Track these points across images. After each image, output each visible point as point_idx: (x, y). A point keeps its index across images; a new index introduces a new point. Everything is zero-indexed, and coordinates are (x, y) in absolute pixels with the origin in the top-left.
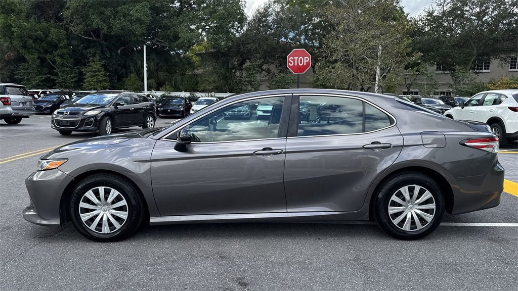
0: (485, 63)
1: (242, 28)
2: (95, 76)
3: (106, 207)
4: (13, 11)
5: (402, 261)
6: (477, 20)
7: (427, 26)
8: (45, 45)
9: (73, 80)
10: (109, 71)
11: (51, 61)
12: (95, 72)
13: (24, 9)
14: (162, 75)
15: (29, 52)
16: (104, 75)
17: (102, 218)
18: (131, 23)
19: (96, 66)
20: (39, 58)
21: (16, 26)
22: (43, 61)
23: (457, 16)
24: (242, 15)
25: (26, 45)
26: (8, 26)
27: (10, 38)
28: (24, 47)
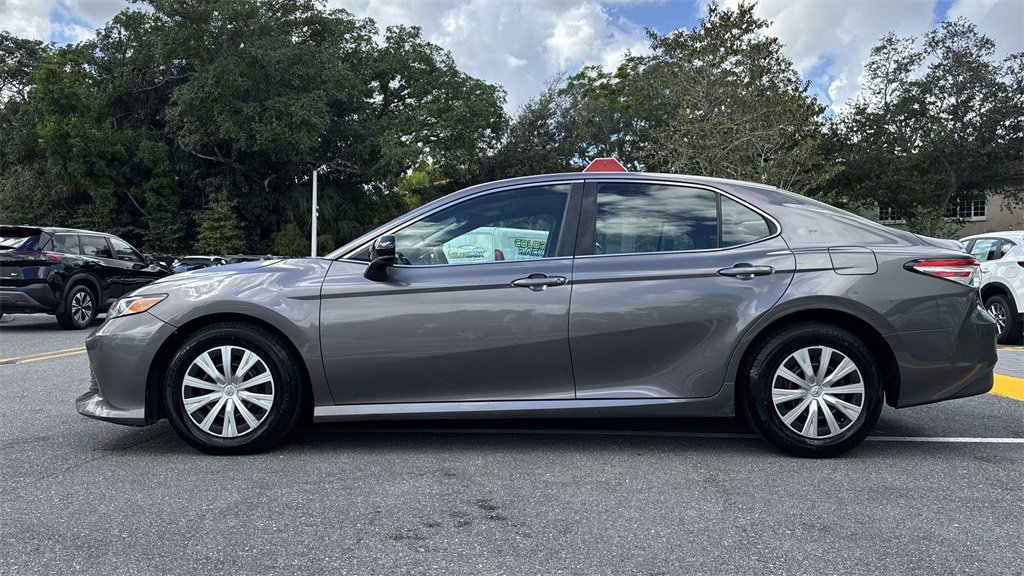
0: (976, 204)
1: (498, 140)
2: (217, 228)
3: (232, 386)
4: (73, 109)
5: (799, 483)
6: (952, 120)
7: (856, 132)
8: (128, 171)
9: (177, 236)
10: (246, 220)
11: (136, 199)
12: (218, 220)
13: (95, 104)
14: (345, 226)
15: (98, 184)
16: (236, 227)
17: (224, 407)
18: (290, 129)
19: (221, 208)
20: (115, 194)
21: (78, 136)
22: (122, 200)
23: (913, 114)
24: (500, 116)
25: (92, 171)
26: (62, 135)
27: (63, 157)
28: (90, 174)
